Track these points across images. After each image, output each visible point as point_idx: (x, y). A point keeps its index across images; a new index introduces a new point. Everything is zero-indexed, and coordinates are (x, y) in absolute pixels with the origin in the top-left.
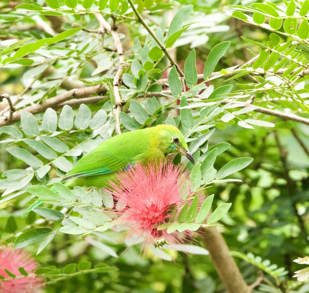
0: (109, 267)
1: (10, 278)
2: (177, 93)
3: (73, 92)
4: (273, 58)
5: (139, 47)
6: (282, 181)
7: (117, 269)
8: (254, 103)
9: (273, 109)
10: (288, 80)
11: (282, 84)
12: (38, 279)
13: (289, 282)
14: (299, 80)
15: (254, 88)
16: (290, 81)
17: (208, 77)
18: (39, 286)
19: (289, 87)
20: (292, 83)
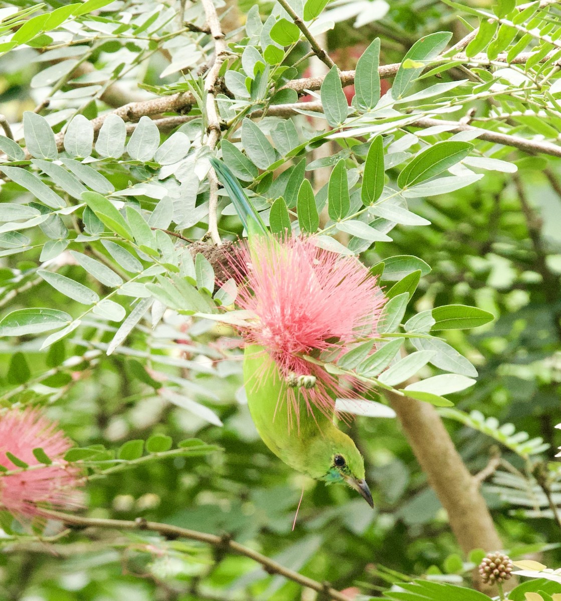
0: (205, 445)
1: (19, 470)
2: (337, 119)
3: (129, 109)
4: (505, 35)
5: (257, 25)
6: (532, 276)
7: (223, 449)
8: (473, 122)
9: (510, 133)
10: (536, 73)
11: (525, 81)
12: (72, 471)
13: (551, 465)
14: (557, 73)
15: (472, 94)
16: (540, 75)
17: (400, 96)
18: (73, 483)
19: (539, 89)
20: (545, 78)
